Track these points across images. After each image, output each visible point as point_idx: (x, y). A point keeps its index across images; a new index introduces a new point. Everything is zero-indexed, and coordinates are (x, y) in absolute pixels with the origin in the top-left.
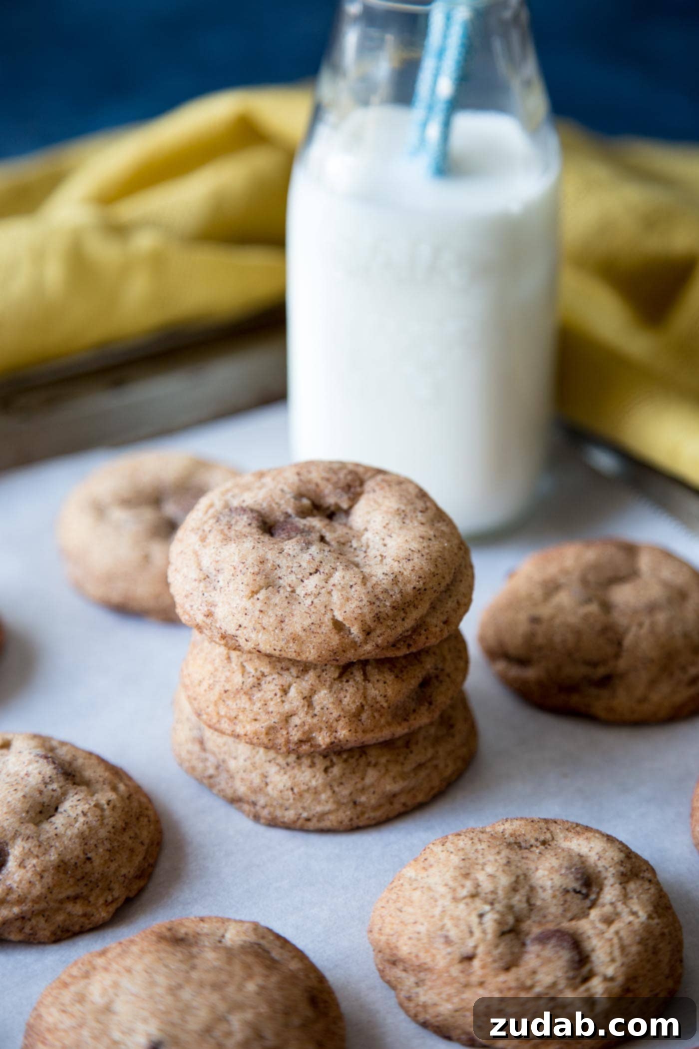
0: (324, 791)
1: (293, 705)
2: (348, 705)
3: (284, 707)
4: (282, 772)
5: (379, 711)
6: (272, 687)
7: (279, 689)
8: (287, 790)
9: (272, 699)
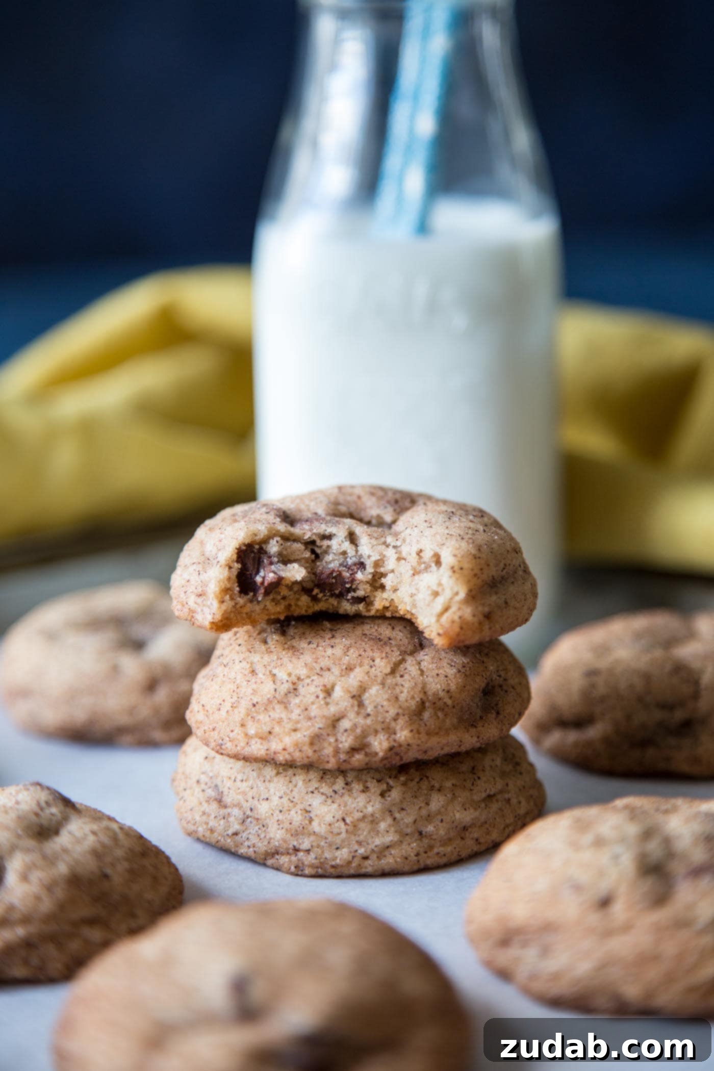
0: (383, 820)
1: (340, 706)
2: (407, 701)
3: (329, 709)
4: (329, 801)
5: (443, 710)
6: (312, 689)
7: (321, 690)
8: (338, 821)
9: (313, 703)
